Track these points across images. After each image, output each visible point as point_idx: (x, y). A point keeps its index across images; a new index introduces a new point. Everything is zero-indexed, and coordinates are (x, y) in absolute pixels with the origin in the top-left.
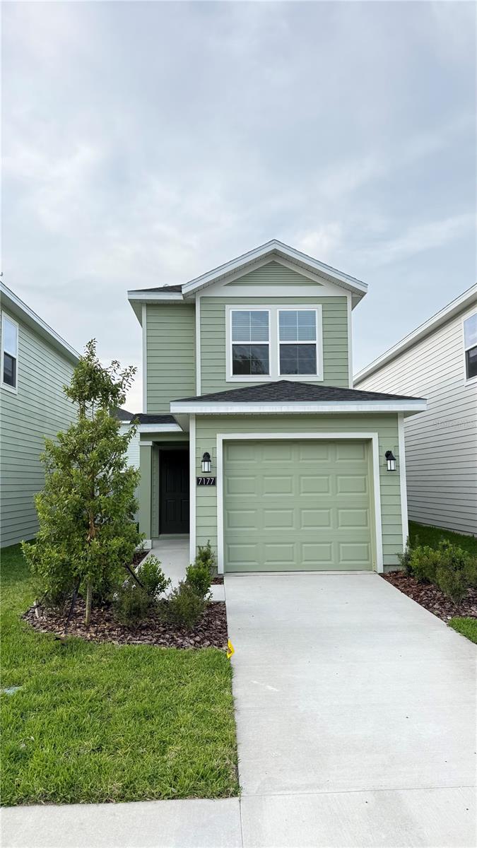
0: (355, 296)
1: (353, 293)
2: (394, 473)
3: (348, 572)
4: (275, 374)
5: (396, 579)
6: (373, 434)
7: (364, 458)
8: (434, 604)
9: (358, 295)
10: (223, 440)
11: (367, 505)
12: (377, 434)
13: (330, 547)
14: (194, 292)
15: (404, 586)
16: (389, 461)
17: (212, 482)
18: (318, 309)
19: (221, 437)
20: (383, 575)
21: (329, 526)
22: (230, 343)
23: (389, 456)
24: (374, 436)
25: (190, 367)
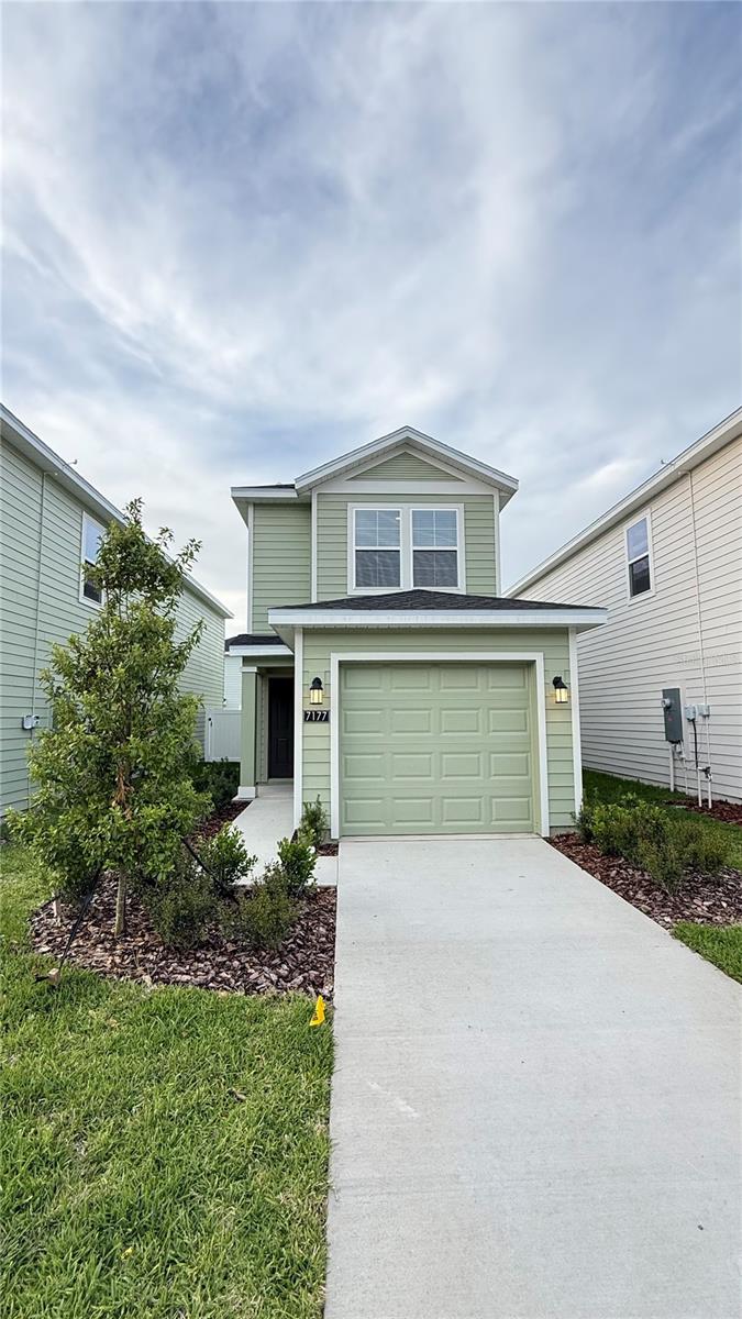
0: (503, 494)
1: (500, 490)
2: (564, 706)
3: (503, 836)
4: (407, 583)
5: (569, 846)
6: (537, 654)
7: (524, 687)
8: (636, 892)
9: (507, 492)
10: (340, 662)
11: (529, 746)
12: (542, 654)
13: (480, 802)
14: (310, 488)
15: (583, 860)
16: (558, 690)
17: (324, 717)
18: (458, 509)
19: (336, 658)
20: (549, 840)
21: (478, 775)
22: (352, 548)
23: (558, 683)
24: (538, 657)
25: (305, 578)
